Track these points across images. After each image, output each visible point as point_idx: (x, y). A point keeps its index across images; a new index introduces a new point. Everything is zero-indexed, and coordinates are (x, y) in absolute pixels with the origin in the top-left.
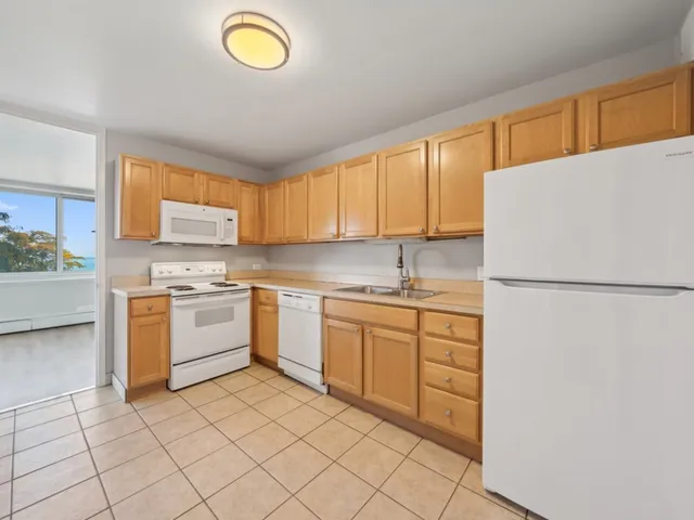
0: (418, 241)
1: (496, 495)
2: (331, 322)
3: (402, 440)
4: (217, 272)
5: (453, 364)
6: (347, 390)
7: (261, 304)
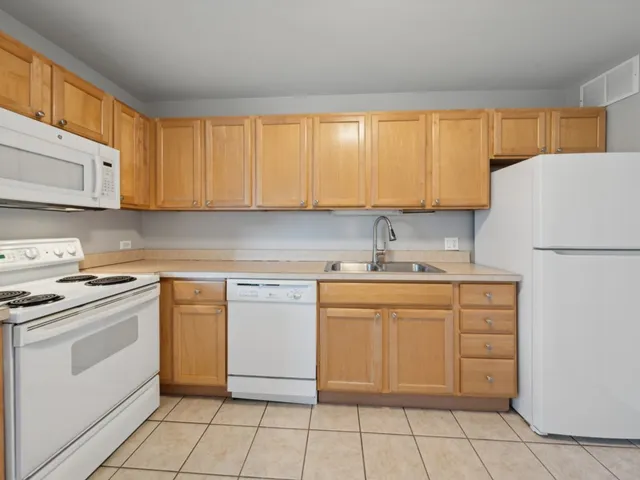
0: (398, 213)
1: (550, 436)
2: (331, 311)
3: (440, 422)
4: (67, 257)
5: (491, 331)
6: (363, 389)
7: (178, 303)
